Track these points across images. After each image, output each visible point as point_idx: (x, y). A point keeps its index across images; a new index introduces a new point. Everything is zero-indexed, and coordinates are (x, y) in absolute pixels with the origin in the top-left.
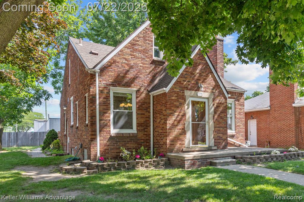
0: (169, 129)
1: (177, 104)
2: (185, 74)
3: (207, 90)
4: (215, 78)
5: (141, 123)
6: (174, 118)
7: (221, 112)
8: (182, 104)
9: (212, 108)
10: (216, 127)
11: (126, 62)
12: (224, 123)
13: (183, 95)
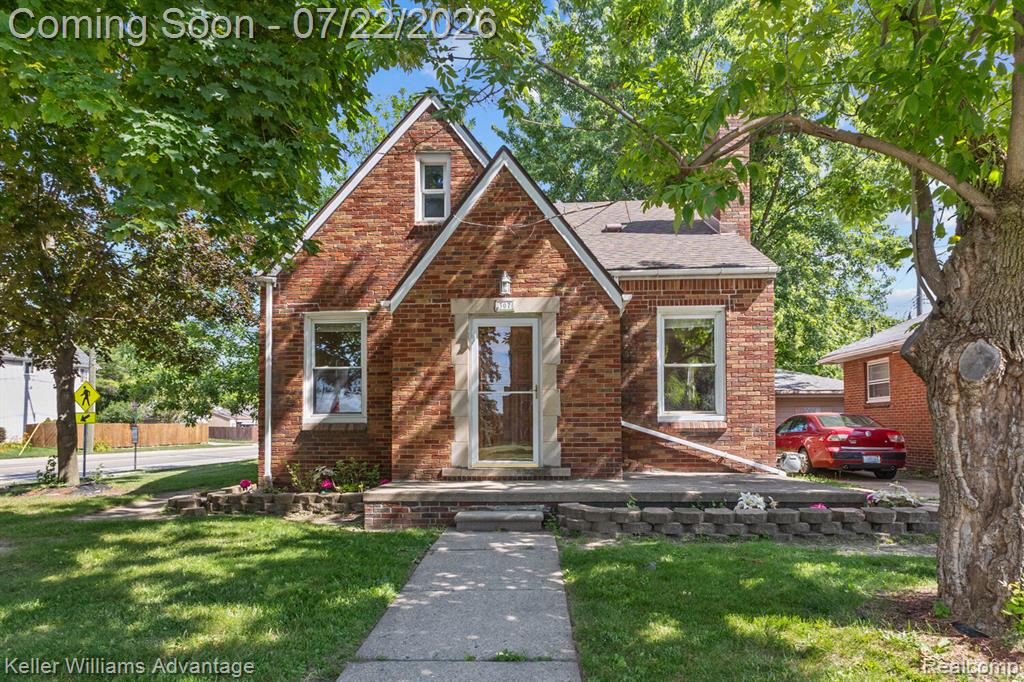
0: (399, 413)
1: (427, 340)
2: (454, 253)
3: (535, 289)
4: (568, 246)
5: (379, 398)
6: (416, 383)
7: (590, 357)
8: (443, 341)
9: (552, 345)
10: (569, 405)
11: (344, 246)
12: (603, 390)
13: (446, 315)
